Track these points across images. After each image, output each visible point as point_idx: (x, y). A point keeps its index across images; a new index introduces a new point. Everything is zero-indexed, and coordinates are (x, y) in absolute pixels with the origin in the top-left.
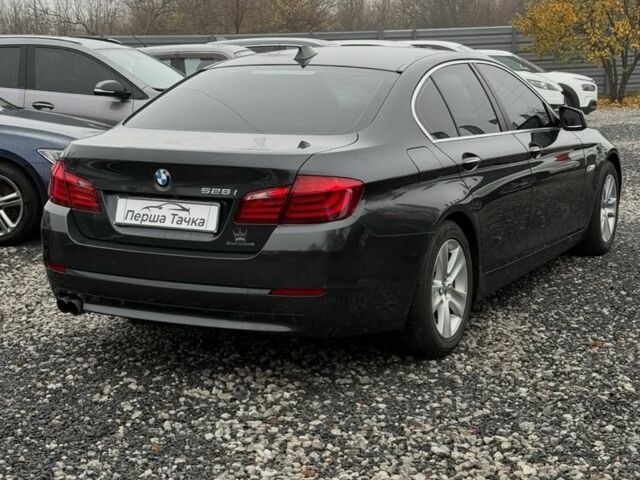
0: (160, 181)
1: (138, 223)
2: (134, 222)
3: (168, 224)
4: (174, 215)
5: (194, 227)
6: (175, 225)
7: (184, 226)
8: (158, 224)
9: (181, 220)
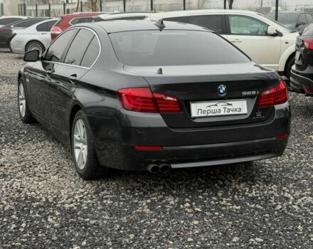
0: (221, 91)
1: (206, 115)
2: (203, 115)
3: (222, 113)
4: (225, 108)
5: (236, 113)
6: (226, 113)
7: (231, 113)
8: (217, 114)
9: (229, 110)
